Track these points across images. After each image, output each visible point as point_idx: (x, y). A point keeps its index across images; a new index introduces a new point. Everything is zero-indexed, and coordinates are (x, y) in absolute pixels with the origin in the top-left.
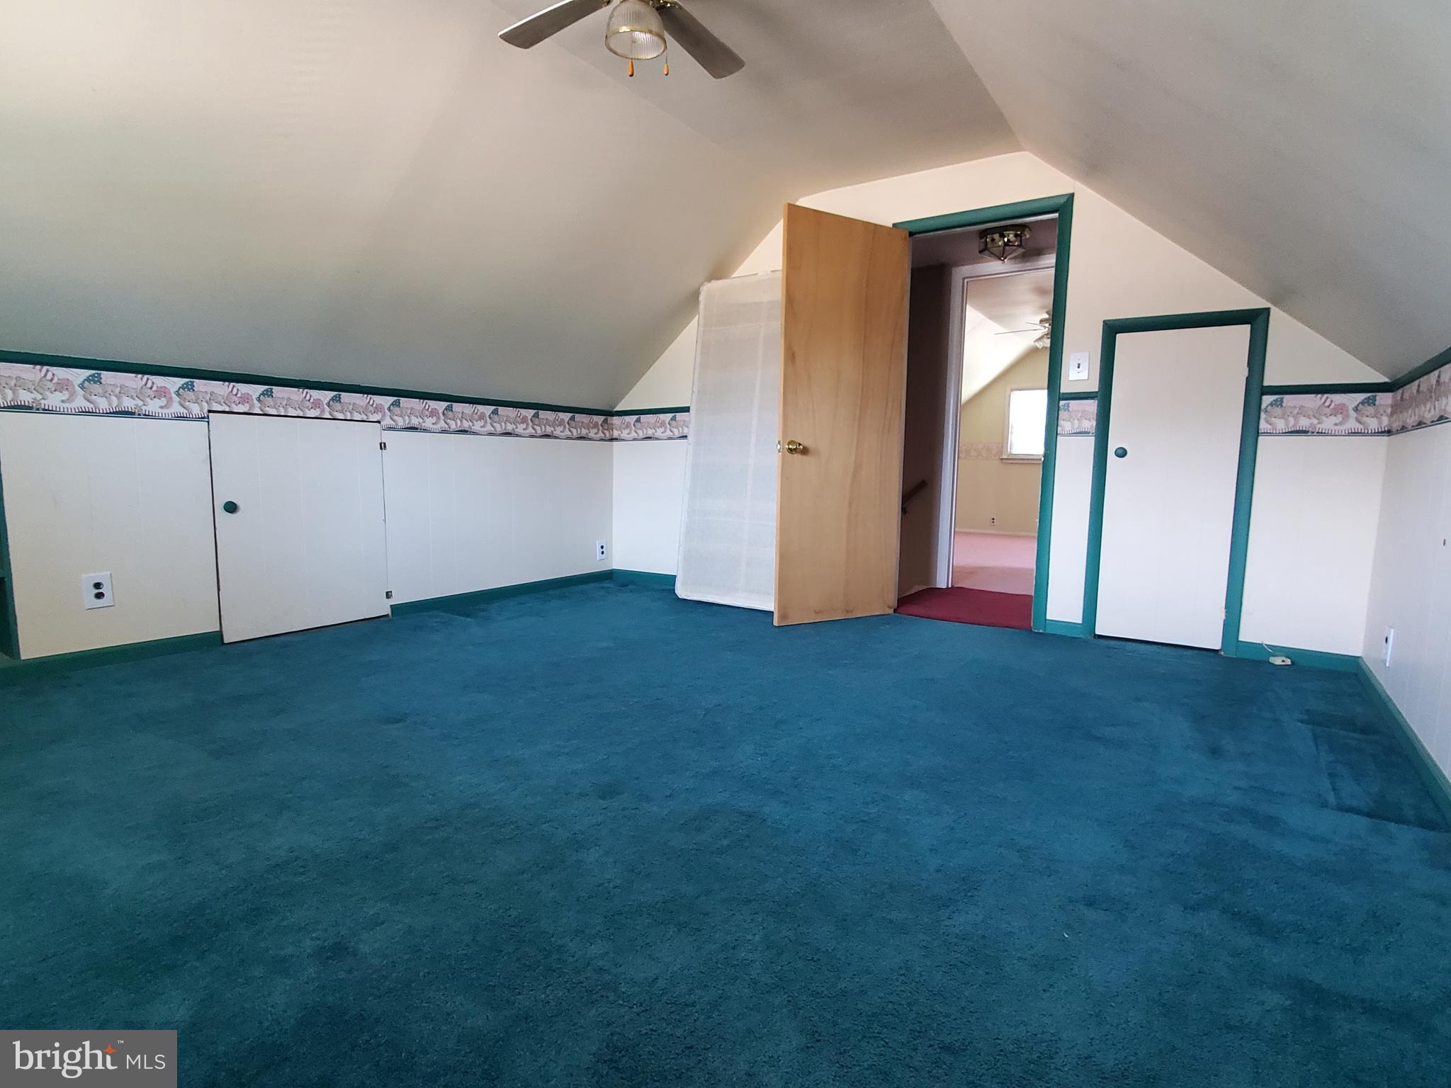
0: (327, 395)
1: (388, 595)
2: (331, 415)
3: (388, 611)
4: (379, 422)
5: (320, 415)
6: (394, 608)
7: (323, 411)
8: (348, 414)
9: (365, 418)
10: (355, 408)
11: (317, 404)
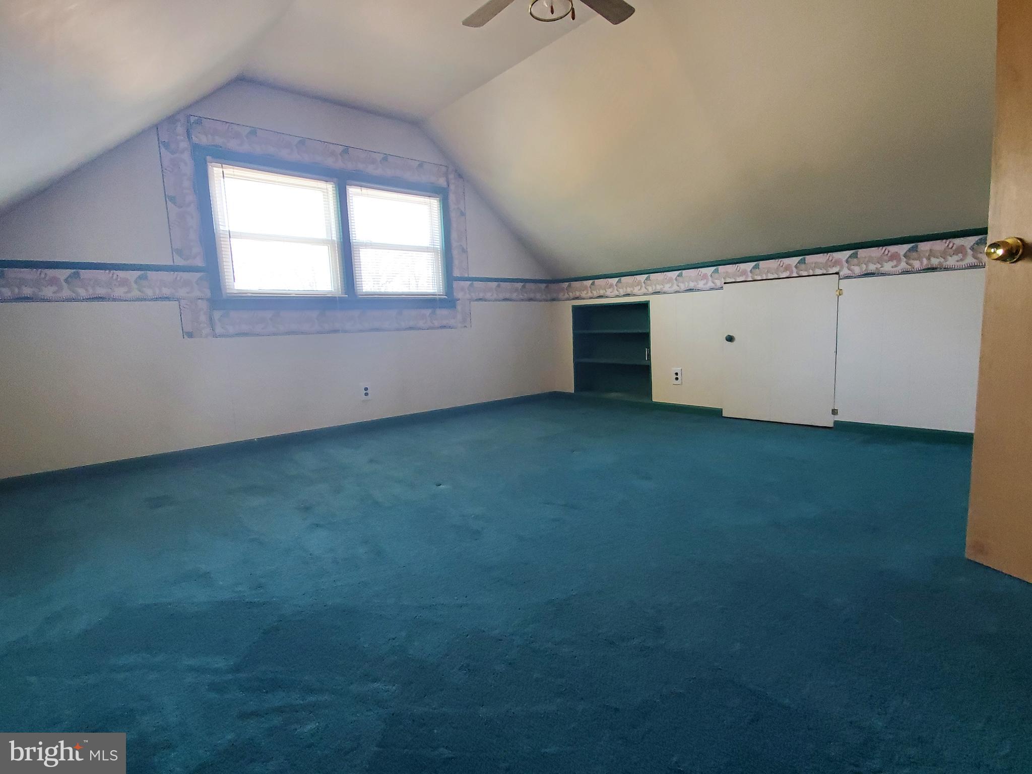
0: (795, 260)
1: (834, 412)
2: (797, 274)
3: (831, 425)
4: (837, 273)
5: (790, 275)
6: (836, 422)
7: (792, 272)
8: (811, 271)
9: (825, 272)
10: (817, 265)
11: (787, 268)
